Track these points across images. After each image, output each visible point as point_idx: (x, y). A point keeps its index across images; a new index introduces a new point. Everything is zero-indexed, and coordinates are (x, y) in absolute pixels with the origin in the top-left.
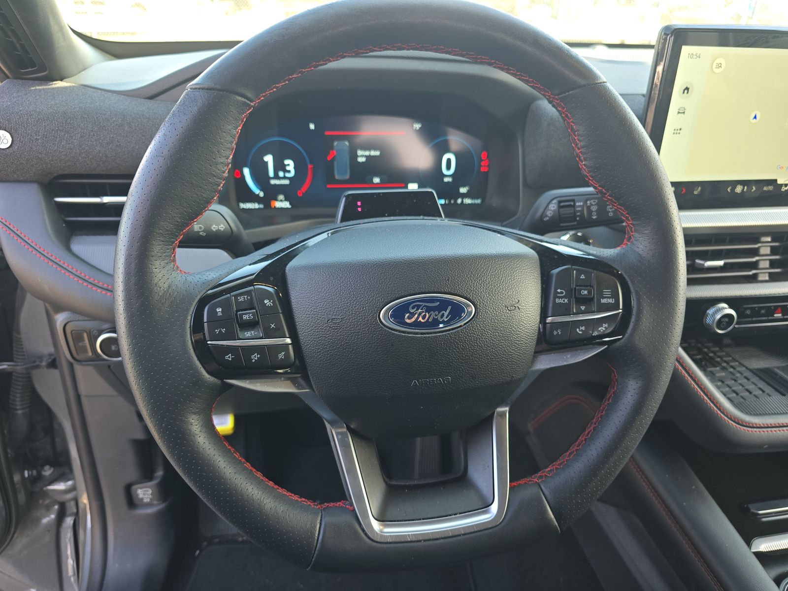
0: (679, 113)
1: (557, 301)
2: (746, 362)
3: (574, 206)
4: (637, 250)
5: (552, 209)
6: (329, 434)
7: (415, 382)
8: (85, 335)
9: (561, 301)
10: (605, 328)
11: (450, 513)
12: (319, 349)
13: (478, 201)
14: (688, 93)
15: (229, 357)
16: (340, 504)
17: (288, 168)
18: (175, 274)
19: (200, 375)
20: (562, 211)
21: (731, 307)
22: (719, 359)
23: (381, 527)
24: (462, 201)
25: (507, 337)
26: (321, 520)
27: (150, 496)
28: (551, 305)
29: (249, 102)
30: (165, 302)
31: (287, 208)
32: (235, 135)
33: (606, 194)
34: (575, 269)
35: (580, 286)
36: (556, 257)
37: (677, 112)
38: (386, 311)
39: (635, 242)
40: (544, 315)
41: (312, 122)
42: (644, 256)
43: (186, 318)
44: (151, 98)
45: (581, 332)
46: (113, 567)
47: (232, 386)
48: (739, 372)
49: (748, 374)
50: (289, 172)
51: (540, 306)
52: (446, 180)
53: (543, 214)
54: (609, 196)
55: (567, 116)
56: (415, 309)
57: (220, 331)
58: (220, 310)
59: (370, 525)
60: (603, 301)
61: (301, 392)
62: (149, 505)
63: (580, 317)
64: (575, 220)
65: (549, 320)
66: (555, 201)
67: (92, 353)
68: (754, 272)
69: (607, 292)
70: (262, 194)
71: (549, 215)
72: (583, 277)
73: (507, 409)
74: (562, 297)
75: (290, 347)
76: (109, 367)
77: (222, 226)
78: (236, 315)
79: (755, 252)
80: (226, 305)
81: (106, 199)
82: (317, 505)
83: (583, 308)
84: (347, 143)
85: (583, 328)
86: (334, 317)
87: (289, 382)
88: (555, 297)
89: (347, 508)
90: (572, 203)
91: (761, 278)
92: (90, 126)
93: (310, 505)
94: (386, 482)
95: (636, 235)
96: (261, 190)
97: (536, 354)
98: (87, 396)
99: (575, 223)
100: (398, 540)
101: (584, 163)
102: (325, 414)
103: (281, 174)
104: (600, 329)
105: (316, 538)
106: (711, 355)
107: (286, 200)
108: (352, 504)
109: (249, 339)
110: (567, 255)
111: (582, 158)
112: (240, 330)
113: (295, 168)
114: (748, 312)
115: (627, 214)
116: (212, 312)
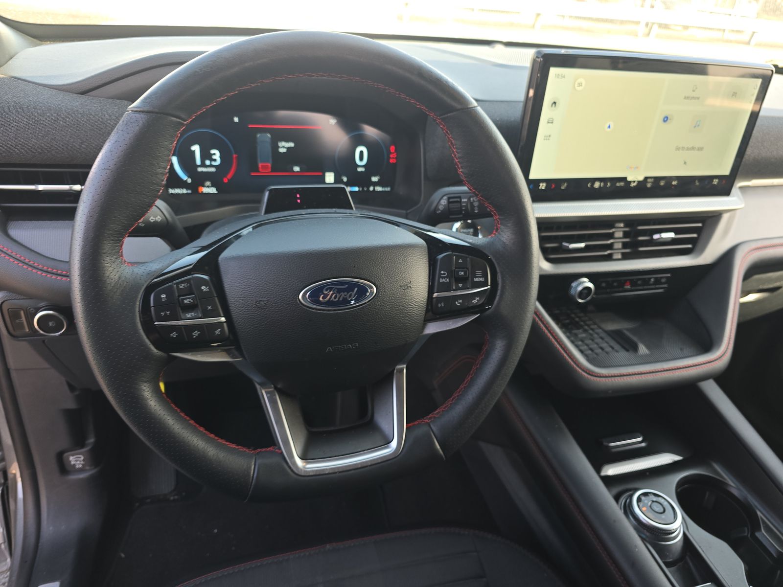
0: (548, 122)
1: (441, 280)
2: (604, 326)
3: (460, 202)
4: (502, 239)
5: (443, 204)
6: (260, 394)
7: (329, 349)
8: (22, 313)
9: (444, 280)
10: (477, 300)
11: (360, 450)
12: (249, 325)
13: (388, 189)
14: (555, 106)
15: (174, 335)
16: (271, 448)
17: (214, 157)
18: (123, 267)
19: (149, 350)
20: (452, 206)
21: (591, 281)
22: (582, 323)
23: (304, 464)
24: (374, 189)
25: (402, 310)
26: (255, 462)
27: (82, 462)
28: (436, 284)
29: (182, 122)
30: (116, 291)
31: (214, 193)
32: (171, 150)
33: (478, 195)
34: (455, 255)
35: (459, 268)
36: (440, 245)
37: (546, 122)
38: (304, 293)
39: (501, 233)
40: (431, 291)
41: (236, 116)
42: (507, 243)
43: (135, 304)
44: (83, 93)
45: (459, 304)
46: (48, 529)
47: (176, 357)
48: (597, 334)
49: (603, 335)
50: (215, 160)
51: (428, 285)
52: (360, 169)
53: (436, 208)
54: (481, 196)
55: (447, 132)
56: (328, 291)
57: (165, 314)
58: (165, 296)
59: (295, 463)
60: (476, 280)
61: (235, 361)
62: (81, 470)
63: (458, 292)
64: (461, 213)
65: (435, 295)
66: (445, 198)
67: (29, 329)
68: (609, 252)
69: (479, 273)
70: (189, 181)
71: (441, 209)
72: (460, 261)
73: (405, 366)
74: (444, 278)
75: (225, 325)
76: (44, 341)
77: (159, 217)
78: (178, 299)
79: (611, 236)
80: (169, 292)
81: (41, 187)
82: (251, 451)
83: (460, 285)
84: (269, 135)
85: (461, 301)
86: (261, 299)
87: (224, 353)
88: (440, 277)
89: (277, 452)
90: (459, 200)
91: (615, 257)
92: (25, 120)
93: (245, 451)
94: (308, 430)
95: (502, 227)
96: (188, 177)
97: (425, 322)
98: (16, 370)
99: (461, 216)
100: (318, 473)
101: (461, 170)
102: (256, 379)
103: (208, 162)
104: (473, 301)
105: (252, 476)
106: (577, 319)
107: (213, 186)
108: (280, 448)
109: (189, 320)
110: (449, 243)
111: (460, 166)
112: (182, 312)
113: (221, 157)
114: (604, 285)
115: (495, 210)
116: (157, 298)
